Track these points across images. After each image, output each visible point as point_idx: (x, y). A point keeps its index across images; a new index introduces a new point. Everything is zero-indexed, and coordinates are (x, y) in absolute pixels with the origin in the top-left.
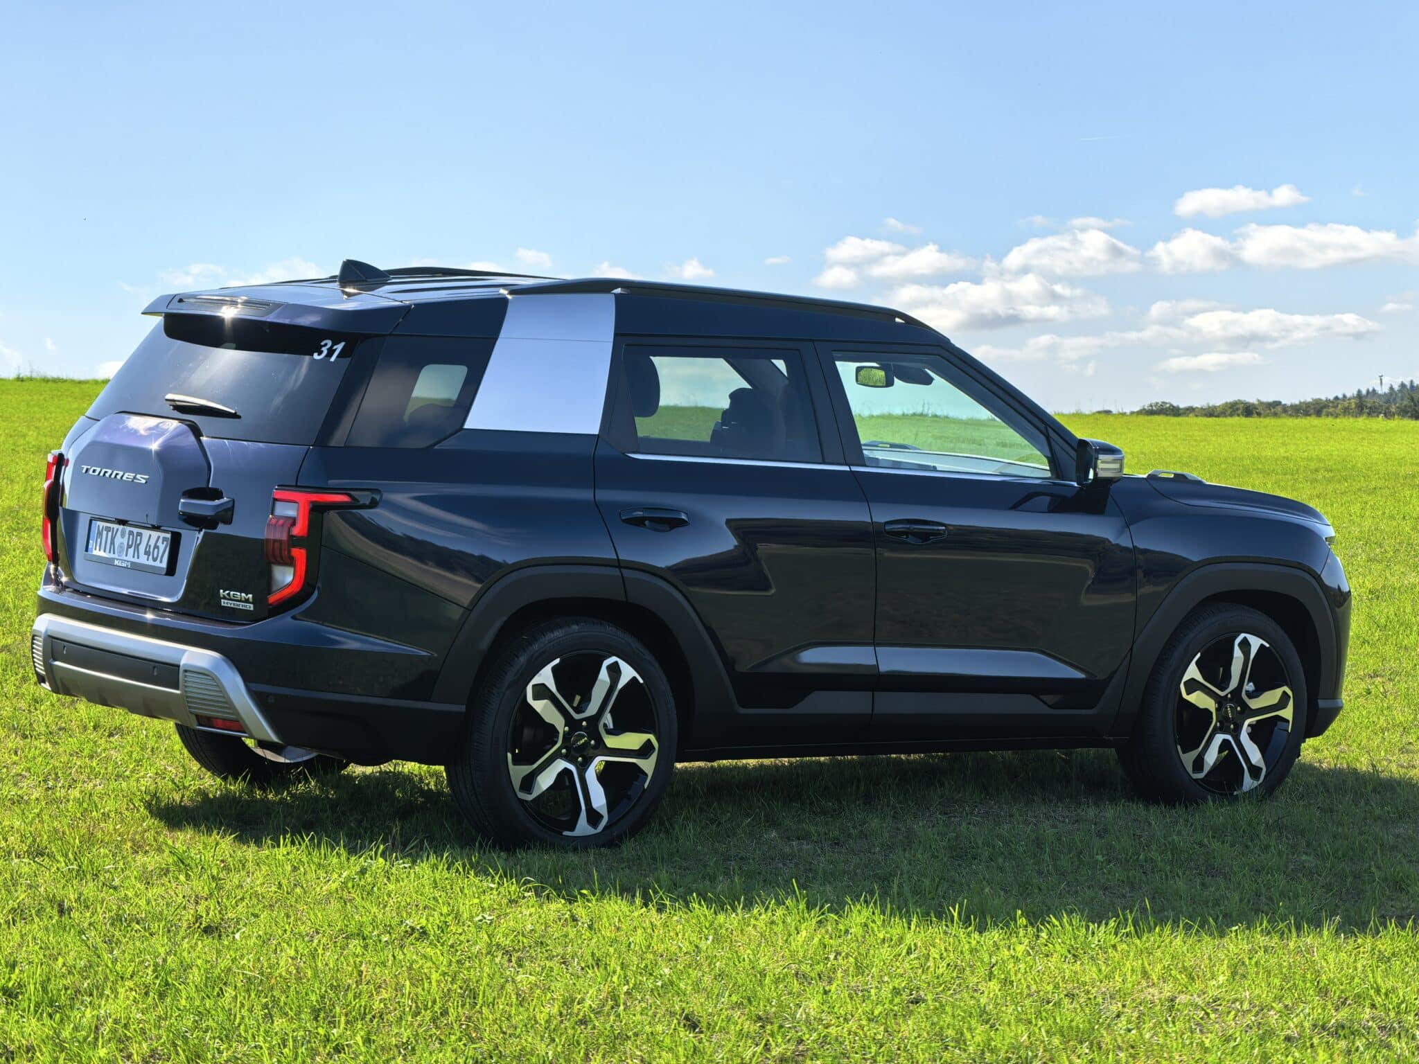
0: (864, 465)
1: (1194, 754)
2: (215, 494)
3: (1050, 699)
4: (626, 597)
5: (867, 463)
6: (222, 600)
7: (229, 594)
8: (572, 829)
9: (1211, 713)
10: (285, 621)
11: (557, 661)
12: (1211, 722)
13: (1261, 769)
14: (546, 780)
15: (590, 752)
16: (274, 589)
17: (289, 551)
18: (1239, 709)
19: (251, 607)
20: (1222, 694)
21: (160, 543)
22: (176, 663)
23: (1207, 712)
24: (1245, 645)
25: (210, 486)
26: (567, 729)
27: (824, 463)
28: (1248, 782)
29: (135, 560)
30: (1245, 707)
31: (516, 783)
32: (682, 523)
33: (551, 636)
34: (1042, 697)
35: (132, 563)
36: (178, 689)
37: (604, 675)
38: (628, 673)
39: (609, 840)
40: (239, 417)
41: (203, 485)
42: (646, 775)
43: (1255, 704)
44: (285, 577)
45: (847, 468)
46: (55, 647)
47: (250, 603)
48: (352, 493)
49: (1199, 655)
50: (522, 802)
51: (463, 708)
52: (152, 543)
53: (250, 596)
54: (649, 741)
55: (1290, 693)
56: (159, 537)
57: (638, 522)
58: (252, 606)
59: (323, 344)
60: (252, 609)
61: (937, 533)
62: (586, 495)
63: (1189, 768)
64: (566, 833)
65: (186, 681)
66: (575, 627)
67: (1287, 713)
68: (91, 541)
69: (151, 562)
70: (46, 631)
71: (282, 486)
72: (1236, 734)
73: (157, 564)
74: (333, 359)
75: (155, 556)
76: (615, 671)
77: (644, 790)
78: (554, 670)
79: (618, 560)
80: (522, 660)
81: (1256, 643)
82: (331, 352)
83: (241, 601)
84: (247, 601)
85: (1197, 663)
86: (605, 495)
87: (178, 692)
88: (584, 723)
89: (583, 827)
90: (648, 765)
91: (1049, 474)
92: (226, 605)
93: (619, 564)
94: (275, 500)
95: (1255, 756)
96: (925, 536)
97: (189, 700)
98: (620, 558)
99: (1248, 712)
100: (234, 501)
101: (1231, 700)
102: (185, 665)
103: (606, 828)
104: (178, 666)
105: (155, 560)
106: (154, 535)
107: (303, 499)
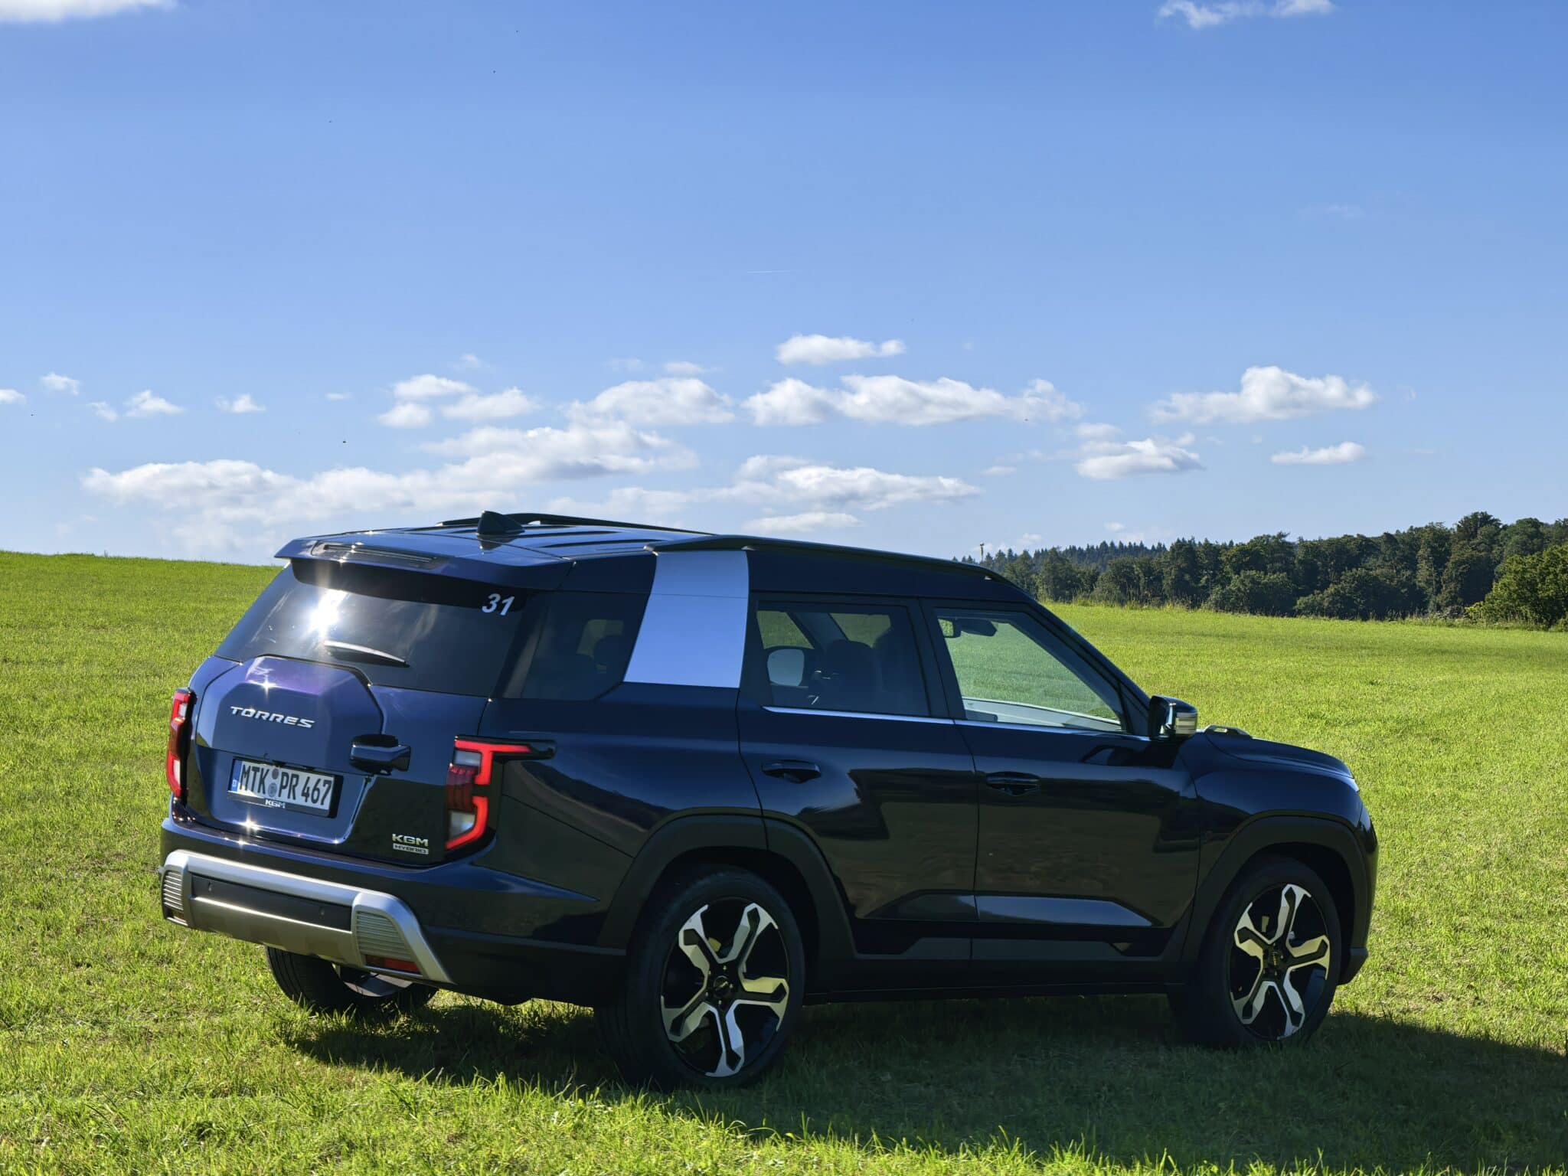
0: (965, 719)
1: (1244, 1000)
2: (390, 741)
3: (1122, 946)
4: (768, 846)
5: (967, 717)
6: (394, 844)
7: (402, 839)
8: (714, 1070)
9: (1259, 961)
10: (464, 866)
11: (705, 907)
12: (1259, 970)
13: (1301, 1015)
14: (693, 1023)
15: (729, 994)
16: (453, 833)
17: (471, 799)
18: (1282, 957)
19: (427, 852)
20: (1269, 942)
21: (320, 786)
22: (348, 904)
23: (1256, 959)
24: (1291, 896)
25: (383, 733)
26: (710, 973)
27: (930, 716)
28: (1290, 1028)
29: (291, 801)
30: (1288, 954)
31: (668, 1025)
32: (814, 775)
33: (701, 883)
34: (1115, 944)
35: (288, 804)
36: (349, 930)
37: (745, 922)
38: (766, 919)
39: (747, 1080)
40: (408, 666)
41: (376, 732)
42: (778, 1018)
43: (1297, 952)
44: (466, 824)
45: (950, 722)
46: (196, 882)
47: (426, 848)
48: (532, 744)
49: (1251, 905)
50: (672, 1043)
51: (622, 952)
52: (311, 785)
53: (426, 841)
54: (781, 985)
55: (1327, 942)
56: (319, 781)
57: (776, 774)
58: (427, 850)
59: (491, 597)
60: (427, 853)
61: (1031, 786)
62: (731, 746)
63: (1240, 1014)
64: (708, 1074)
65: (358, 922)
66: (721, 875)
67: (1325, 961)
68: (234, 781)
69: (310, 804)
70: (187, 867)
71: (464, 737)
72: (1280, 981)
73: (318, 805)
74: (503, 613)
75: (315, 798)
76: (754, 917)
77: (776, 1033)
78: (703, 916)
79: (762, 810)
80: (675, 906)
81: (1300, 893)
82: (500, 606)
83: (415, 845)
84: (422, 845)
85: (1249, 912)
86: (749, 747)
87: (351, 933)
88: (725, 968)
89: (723, 1069)
90: (779, 1008)
91: (1119, 729)
92: (398, 848)
93: (763, 816)
94: (457, 749)
95: (1296, 1001)
96: (1018, 789)
97: (361, 940)
98: (764, 808)
99: (1289, 959)
100: (410, 748)
101: (1276, 948)
102: (357, 906)
103: (742, 1069)
104: (351, 907)
105: (314, 801)
106: (314, 777)
107: (487, 749)
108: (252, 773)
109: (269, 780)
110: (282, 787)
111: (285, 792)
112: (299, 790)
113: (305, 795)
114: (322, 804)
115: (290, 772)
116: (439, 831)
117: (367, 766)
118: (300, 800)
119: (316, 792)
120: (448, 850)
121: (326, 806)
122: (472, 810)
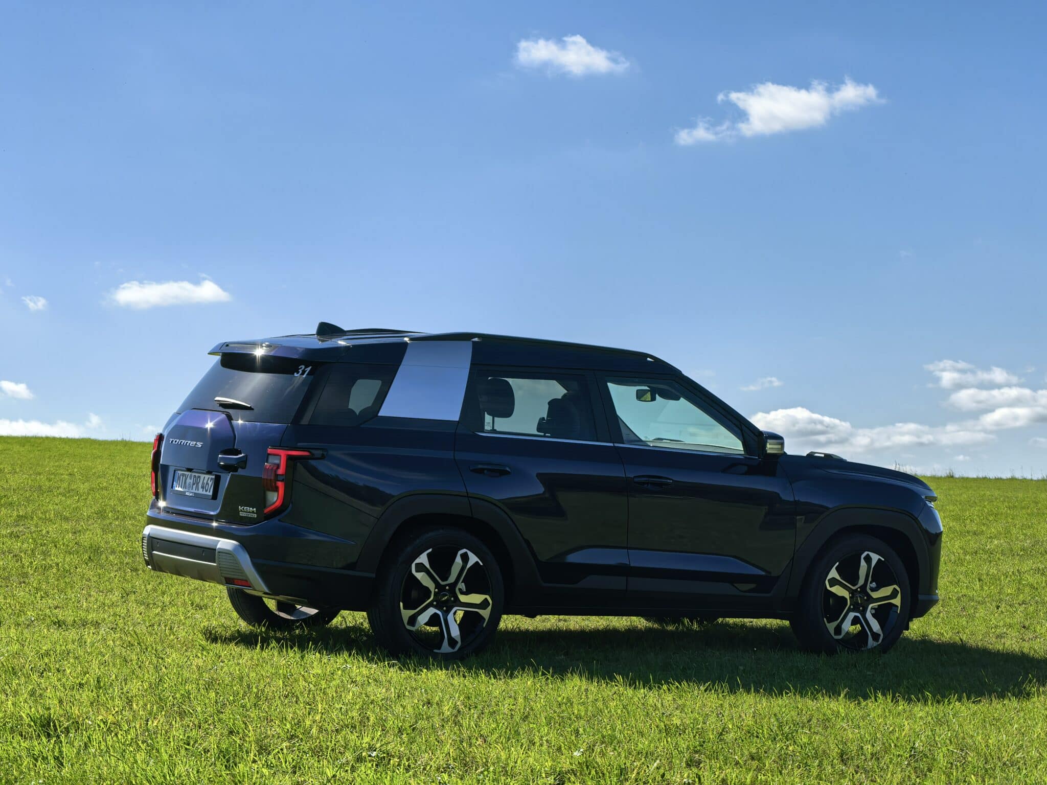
0: (623, 443)
1: (835, 624)
2: (237, 452)
3: (740, 586)
4: (472, 514)
6: (240, 513)
7: (243, 509)
8: (439, 648)
9: (847, 599)
10: (273, 523)
11: (430, 550)
12: (847, 605)
13: (880, 635)
14: (422, 619)
16: (267, 504)
17: (275, 483)
18: (865, 598)
20: (854, 588)
21: (209, 482)
22: (213, 547)
23: (843, 598)
24: (868, 559)
25: (235, 447)
26: (436, 590)
27: (597, 441)
28: (871, 643)
29: (197, 492)
30: (869, 596)
31: (406, 620)
32: (507, 473)
33: (427, 535)
35: (195, 493)
37: (458, 560)
38: (473, 559)
39: (464, 655)
40: (253, 409)
41: (231, 447)
42: (485, 619)
43: (875, 595)
44: (274, 498)
45: (611, 445)
46: (153, 542)
47: (255, 513)
48: (310, 450)
49: (838, 563)
50: (409, 631)
51: (374, 575)
52: (205, 482)
53: (255, 509)
54: (486, 599)
55: (898, 589)
56: (209, 478)
57: (481, 471)
59: (300, 367)
60: (256, 517)
61: (667, 484)
62: (449, 455)
63: (832, 632)
64: (435, 651)
65: (219, 558)
66: (441, 531)
67: (897, 601)
68: (174, 483)
69: (204, 492)
70: (149, 534)
72: (863, 613)
74: (304, 376)
75: (207, 489)
76: (465, 558)
77: (484, 628)
78: (428, 555)
79: (467, 493)
80: (409, 549)
81: (875, 558)
82: (303, 372)
83: (250, 512)
84: (253, 512)
85: (836, 568)
86: (461, 456)
87: (215, 564)
88: (447, 588)
89: (445, 648)
90: (485, 613)
91: (743, 453)
92: (242, 515)
93: (468, 496)
94: (269, 454)
95: (875, 626)
96: (661, 485)
97: (221, 569)
98: (469, 491)
99: (871, 600)
100: (247, 455)
101: (859, 592)
102: (219, 549)
103: (459, 649)
104: (215, 550)
105: (206, 491)
106: (207, 476)
107: (283, 453)
108: (181, 477)
109: (188, 481)
110: (194, 484)
111: (194, 486)
112: (200, 485)
113: (203, 487)
114: (209, 492)
115: (197, 475)
116: (261, 503)
117: (228, 468)
118: (200, 491)
119: (207, 486)
120: (265, 514)
121: (211, 493)
122: (276, 489)
